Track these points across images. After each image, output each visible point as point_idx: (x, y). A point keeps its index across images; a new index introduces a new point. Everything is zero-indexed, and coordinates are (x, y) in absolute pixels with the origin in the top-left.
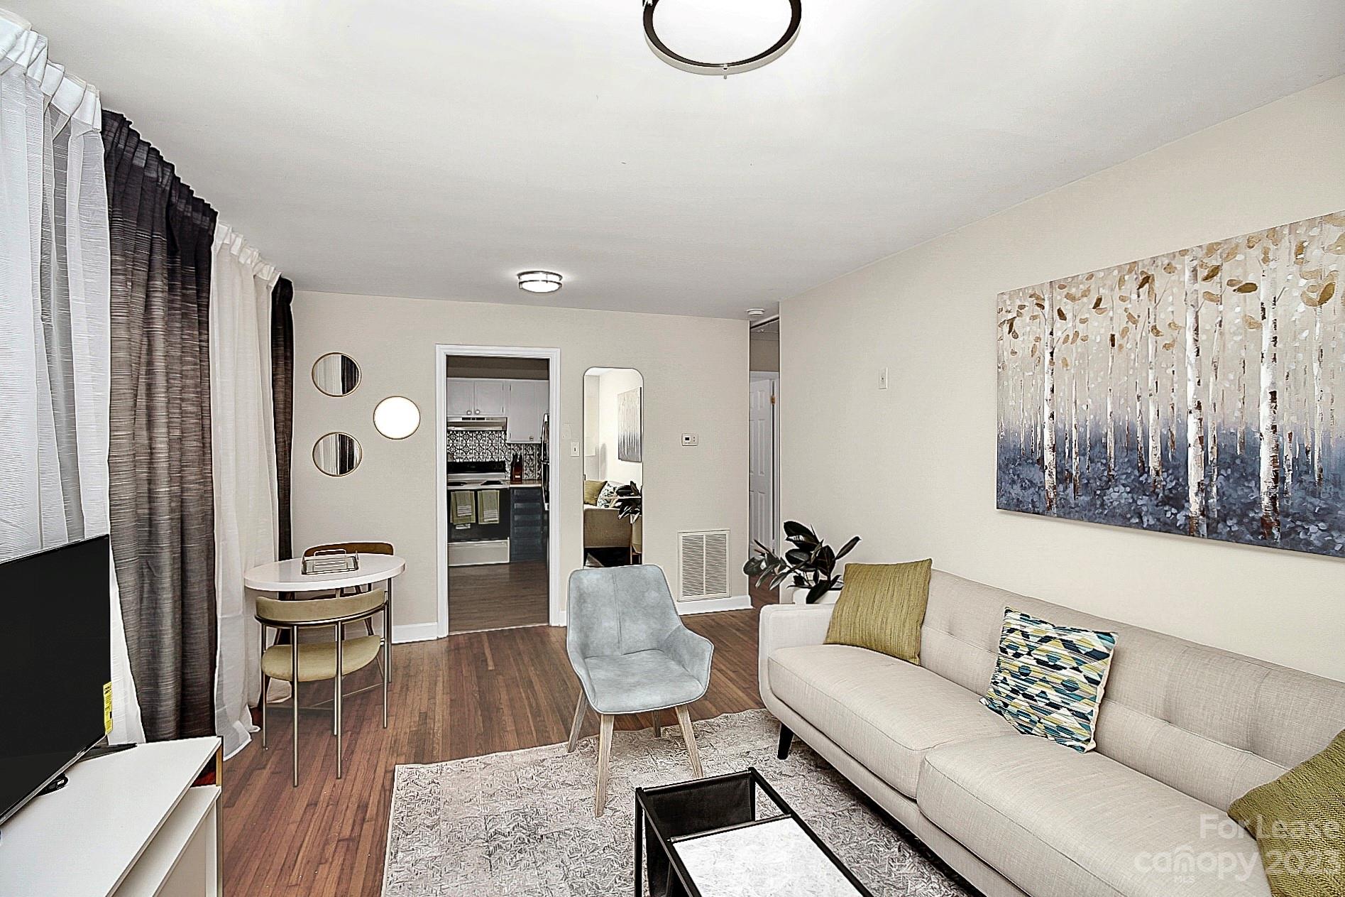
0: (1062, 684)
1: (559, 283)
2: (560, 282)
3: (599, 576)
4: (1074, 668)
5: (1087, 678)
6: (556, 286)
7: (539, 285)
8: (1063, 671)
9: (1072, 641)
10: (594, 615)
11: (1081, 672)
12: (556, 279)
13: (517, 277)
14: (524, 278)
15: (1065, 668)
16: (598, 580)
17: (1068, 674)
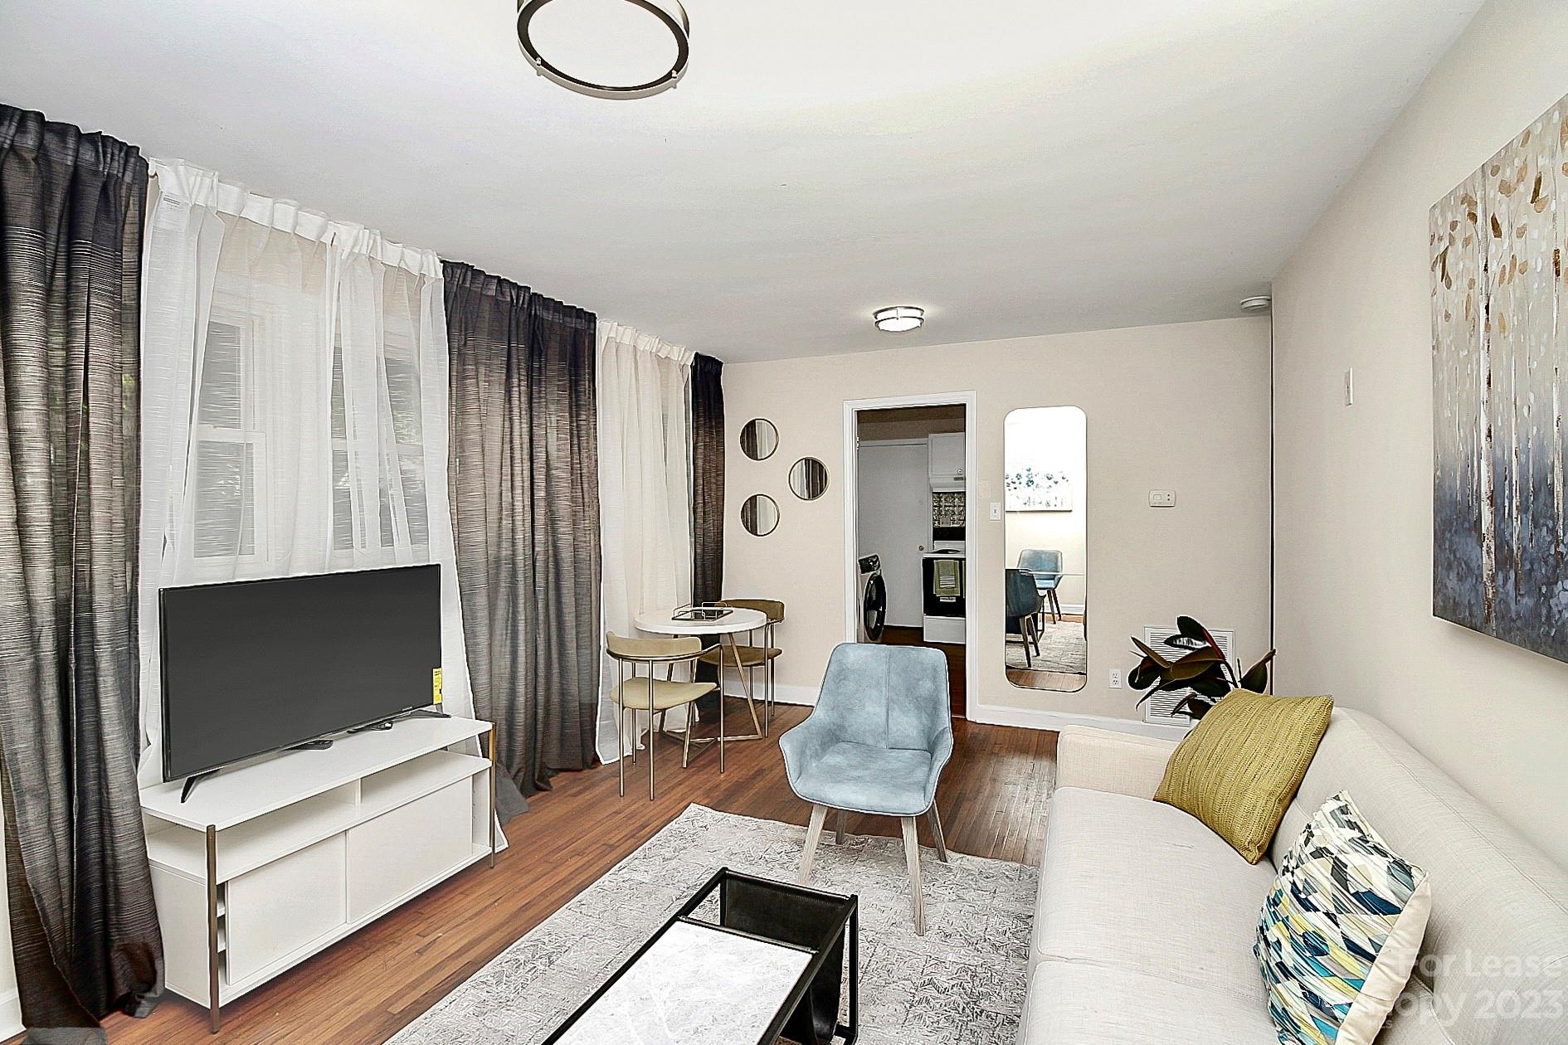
0: (1303, 936)
1: (920, 318)
2: (922, 317)
3: (869, 653)
4: (1327, 914)
5: (1347, 940)
6: (917, 323)
7: (900, 322)
8: (1311, 915)
9: (1346, 866)
10: (857, 696)
11: (1337, 925)
12: (917, 313)
13: (873, 317)
14: (881, 316)
15: (1316, 910)
16: (866, 656)
17: (1316, 921)
